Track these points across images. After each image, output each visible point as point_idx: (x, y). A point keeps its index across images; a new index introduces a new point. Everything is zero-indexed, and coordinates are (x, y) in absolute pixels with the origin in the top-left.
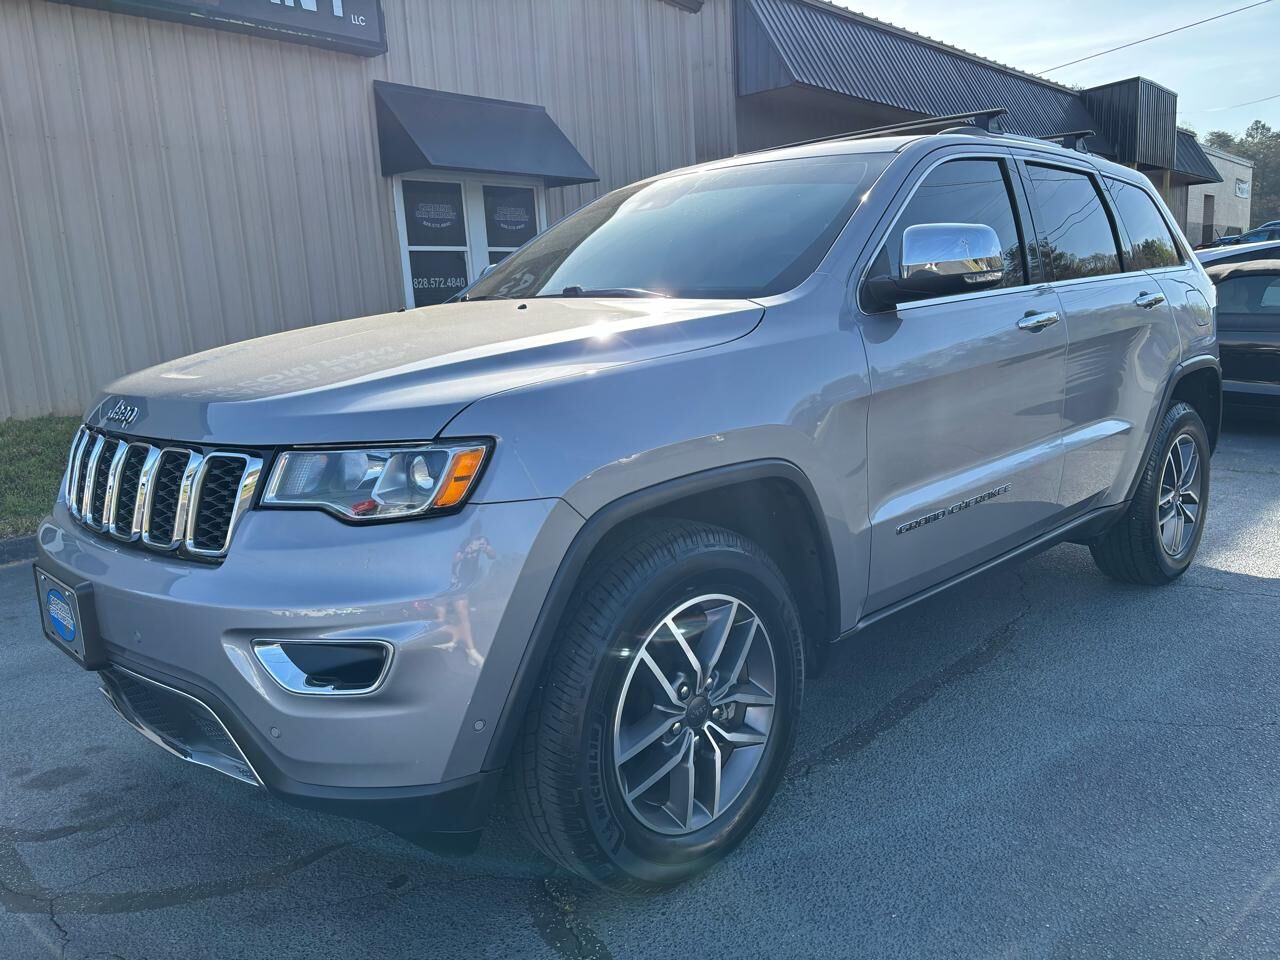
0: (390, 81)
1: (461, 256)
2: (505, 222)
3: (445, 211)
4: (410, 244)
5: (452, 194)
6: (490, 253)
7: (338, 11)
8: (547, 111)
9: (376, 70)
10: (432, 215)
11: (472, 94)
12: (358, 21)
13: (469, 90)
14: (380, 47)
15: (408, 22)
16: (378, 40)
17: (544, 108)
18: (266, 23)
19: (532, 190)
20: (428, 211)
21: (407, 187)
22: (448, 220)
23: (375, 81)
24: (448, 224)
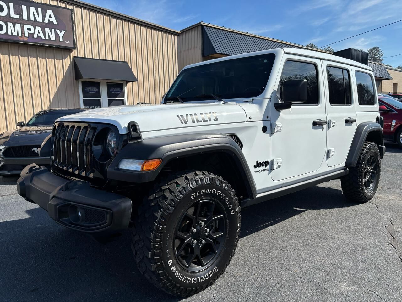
1: (100, 100)
2: (113, 92)
3: (95, 89)
4: (83, 97)
5: (97, 85)
6: (108, 99)
7: (61, 40)
9: (75, 54)
10: (90, 90)
11: (96, 58)
12: (67, 42)
13: (103, 58)
14: (75, 48)
17: (127, 62)
18: (41, 44)
19: (122, 83)
21: (83, 83)
22: (95, 91)
23: (74, 57)
24: (95, 92)
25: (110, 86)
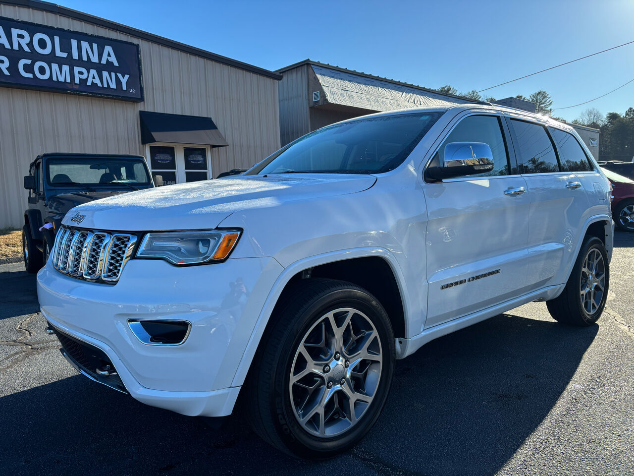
0: (156, 112)
1: (174, 173)
2: (192, 161)
3: (167, 157)
4: (152, 169)
5: (170, 151)
6: (186, 172)
7: (124, 88)
8: (212, 119)
9: (141, 107)
10: (162, 158)
12: (132, 91)
13: (179, 113)
14: (142, 99)
15: (154, 90)
16: (140, 97)
17: (211, 118)
20: (160, 157)
21: (151, 148)
22: (168, 160)
23: (140, 111)
25: (188, 152)
